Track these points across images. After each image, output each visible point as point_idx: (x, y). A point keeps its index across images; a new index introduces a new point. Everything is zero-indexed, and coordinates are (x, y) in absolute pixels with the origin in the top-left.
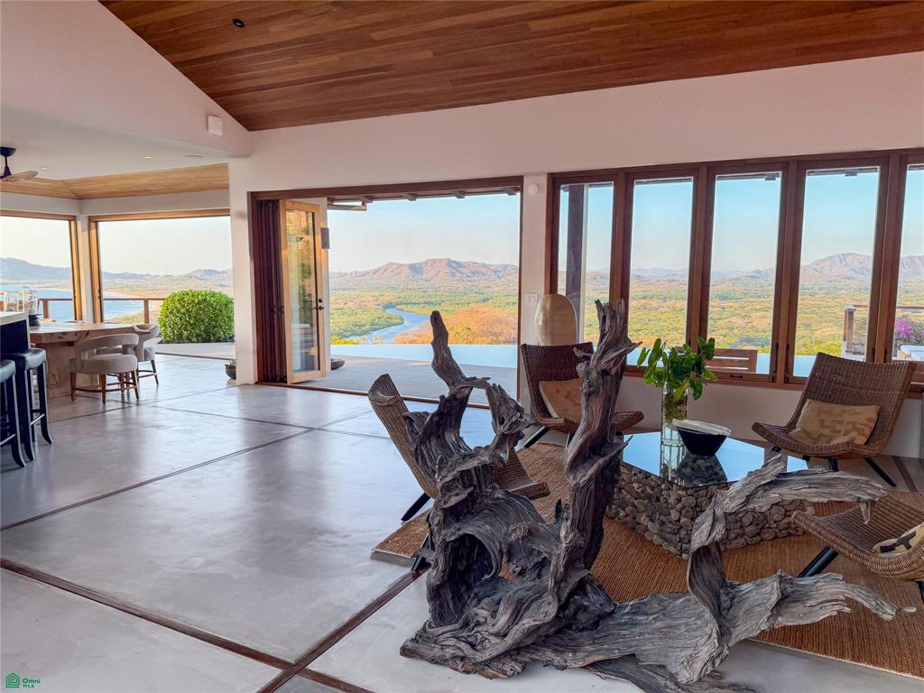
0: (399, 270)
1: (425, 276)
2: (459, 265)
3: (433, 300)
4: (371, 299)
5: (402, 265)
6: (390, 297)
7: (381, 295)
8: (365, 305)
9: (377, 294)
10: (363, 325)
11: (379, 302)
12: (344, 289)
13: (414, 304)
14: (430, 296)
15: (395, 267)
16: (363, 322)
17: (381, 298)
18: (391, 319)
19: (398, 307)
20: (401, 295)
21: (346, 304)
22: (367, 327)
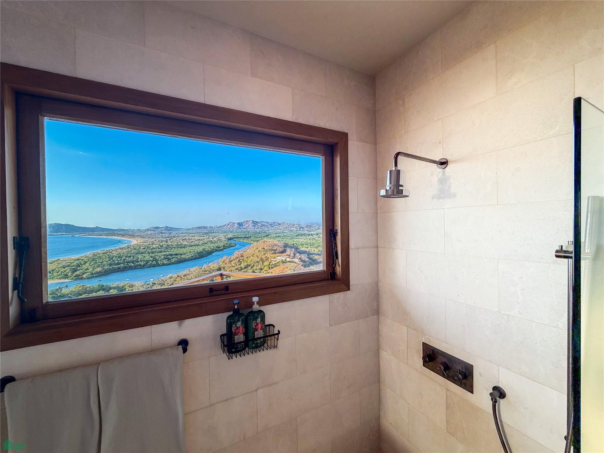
0: (233, 225)
1: (244, 227)
2: (257, 222)
3: (247, 236)
4: (223, 236)
5: (235, 223)
6: (230, 235)
7: (227, 235)
8: (220, 239)
9: (225, 234)
10: (220, 247)
11: (226, 237)
12: (212, 233)
13: (240, 238)
14: (246, 235)
15: (232, 224)
16: (220, 246)
17: (227, 236)
18: (231, 244)
19: (234, 239)
20: (235, 234)
21: (213, 239)
22: (222, 248)
